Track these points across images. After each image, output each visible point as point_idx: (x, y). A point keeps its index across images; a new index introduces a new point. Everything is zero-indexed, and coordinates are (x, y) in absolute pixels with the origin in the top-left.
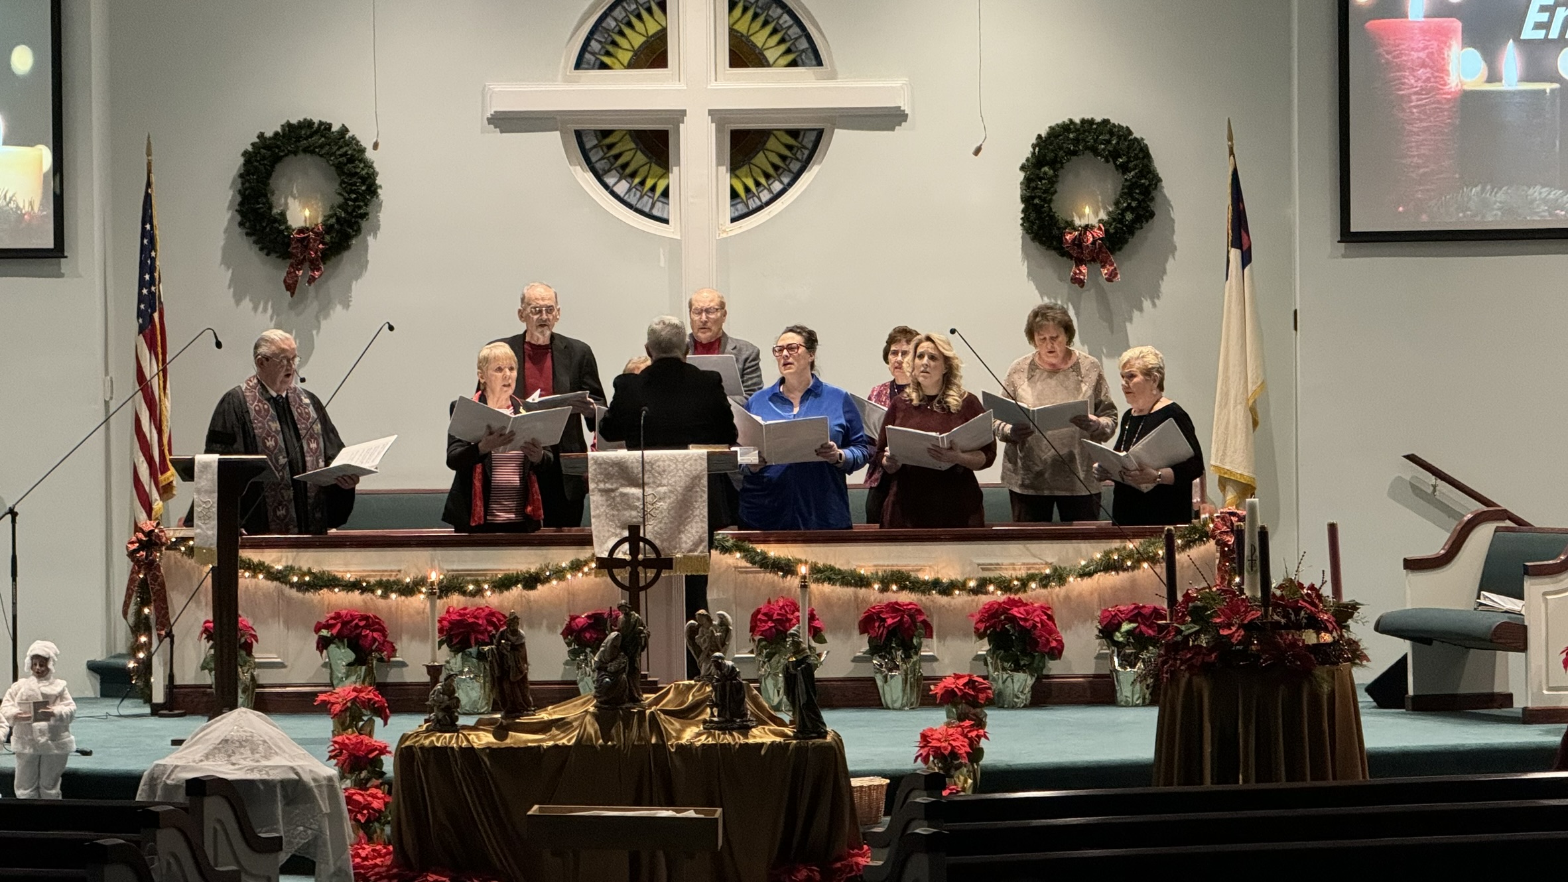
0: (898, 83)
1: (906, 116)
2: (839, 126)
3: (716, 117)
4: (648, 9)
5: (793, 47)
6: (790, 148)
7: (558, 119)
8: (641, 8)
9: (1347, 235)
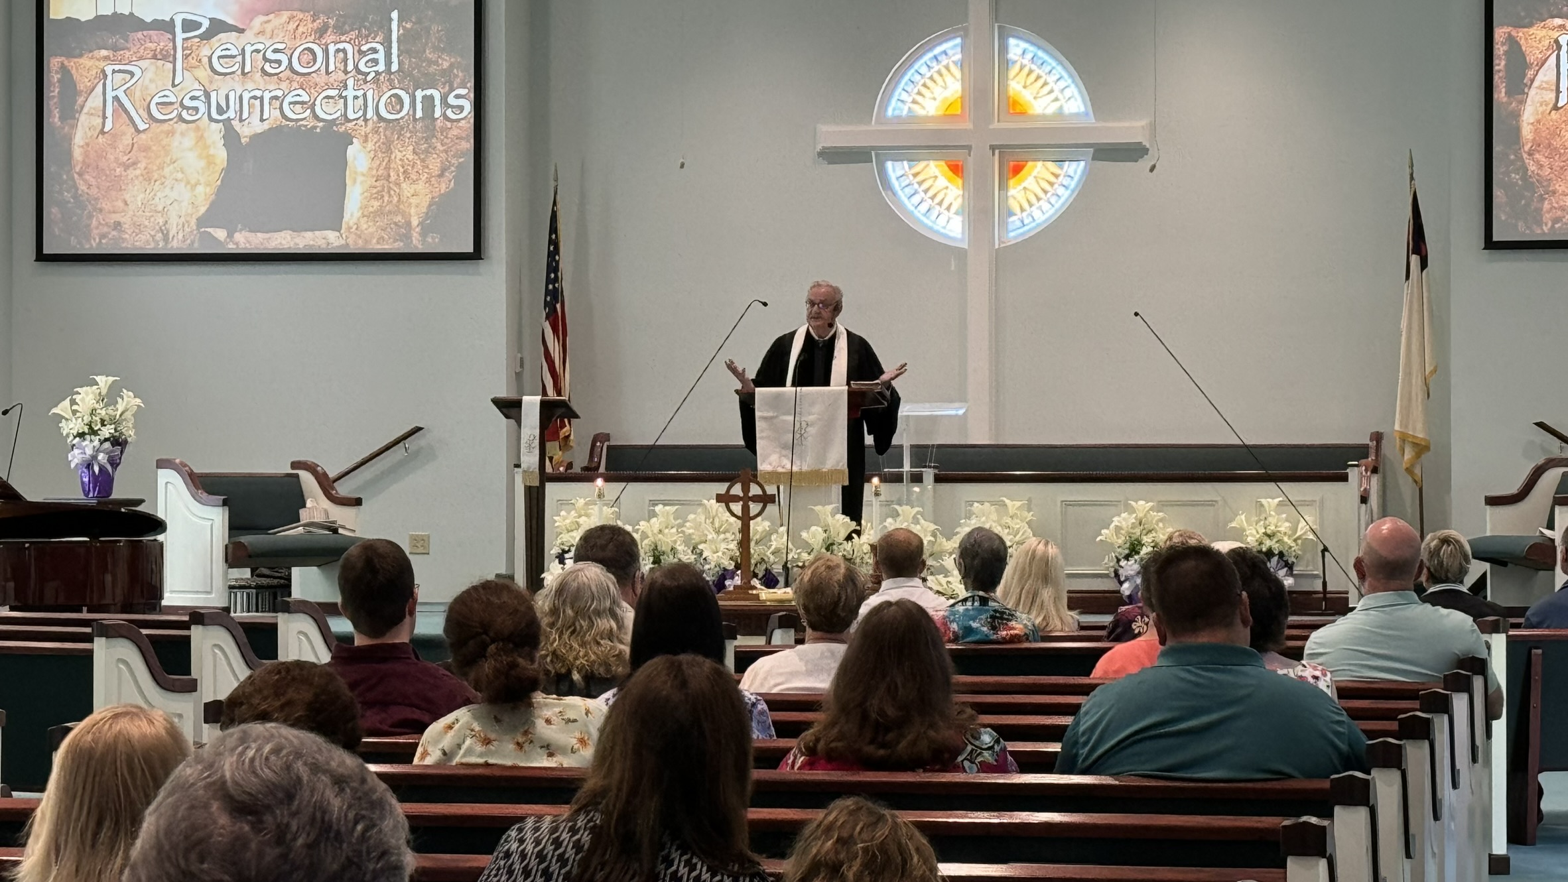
0: (1143, 123)
1: (1148, 150)
2: (1094, 159)
3: (997, 152)
4: (947, 67)
5: (1060, 96)
6: (1057, 176)
7: (873, 153)
8: (941, 67)
9: (1490, 244)
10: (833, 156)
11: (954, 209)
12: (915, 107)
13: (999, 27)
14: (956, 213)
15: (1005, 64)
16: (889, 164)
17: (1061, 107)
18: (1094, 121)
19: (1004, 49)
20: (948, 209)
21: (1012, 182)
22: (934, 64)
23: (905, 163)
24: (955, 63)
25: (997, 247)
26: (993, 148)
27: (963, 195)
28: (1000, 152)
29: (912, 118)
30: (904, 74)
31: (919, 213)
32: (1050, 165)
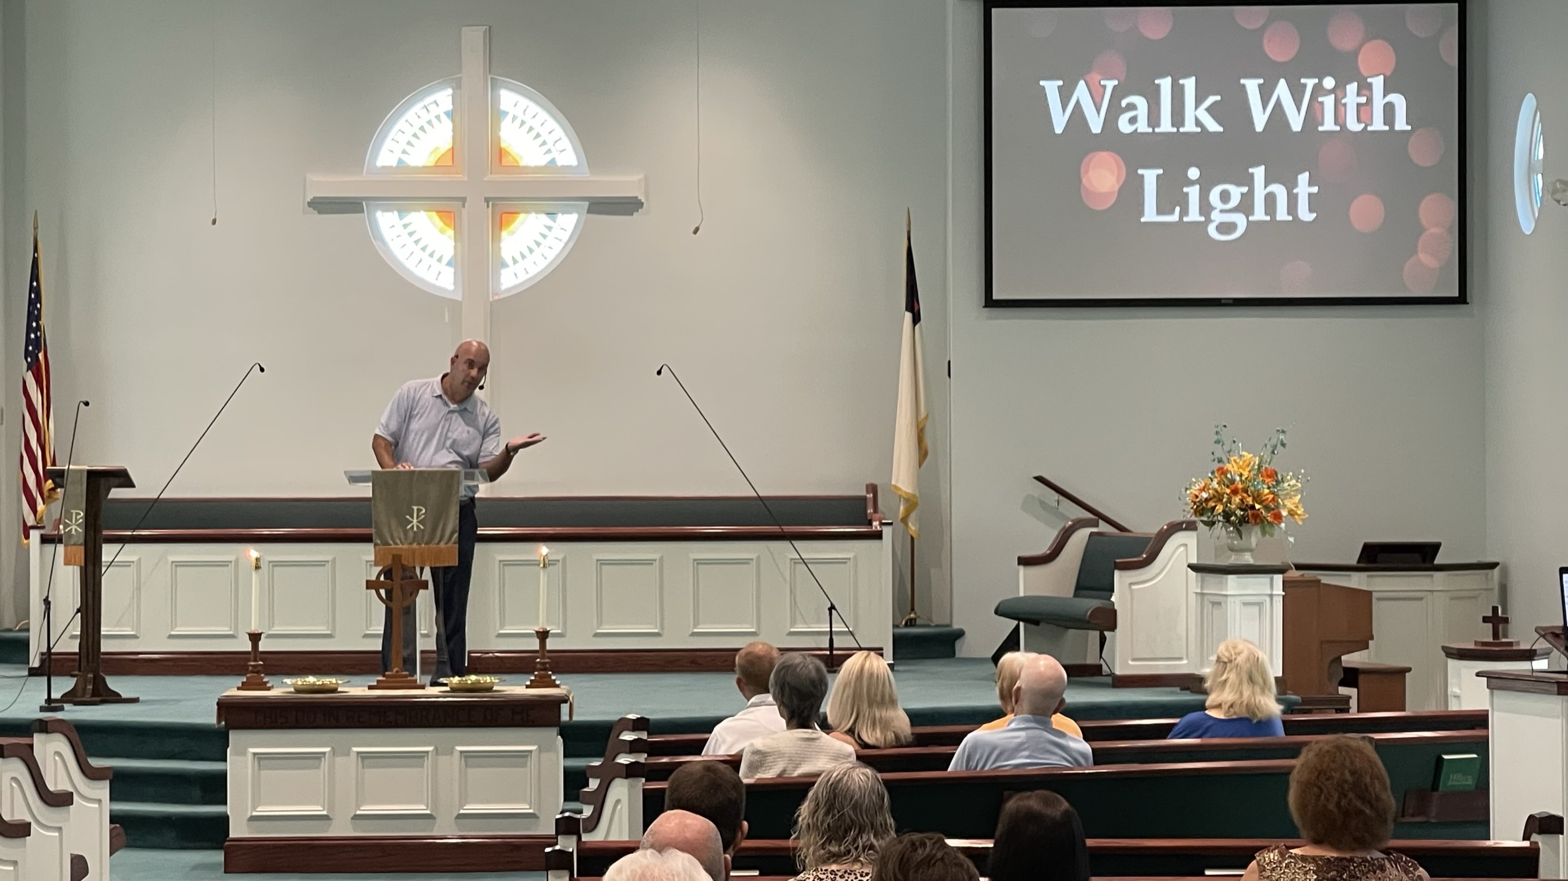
0: (637, 177)
1: (642, 204)
2: (589, 211)
3: (491, 203)
4: (438, 117)
5: (553, 149)
6: (550, 228)
7: (364, 203)
8: (432, 116)
9: (990, 302)
10: (322, 205)
11: (445, 260)
12: (404, 157)
13: (491, 78)
14: (449, 264)
15: (499, 115)
16: (380, 215)
17: (553, 161)
18: (588, 175)
19: (496, 101)
20: (440, 260)
21: (504, 234)
22: (423, 113)
23: (396, 213)
24: (447, 113)
25: (491, 300)
26: (487, 200)
27: (455, 247)
28: (493, 204)
29: (401, 166)
30: (395, 123)
31: (410, 264)
32: (544, 219)
